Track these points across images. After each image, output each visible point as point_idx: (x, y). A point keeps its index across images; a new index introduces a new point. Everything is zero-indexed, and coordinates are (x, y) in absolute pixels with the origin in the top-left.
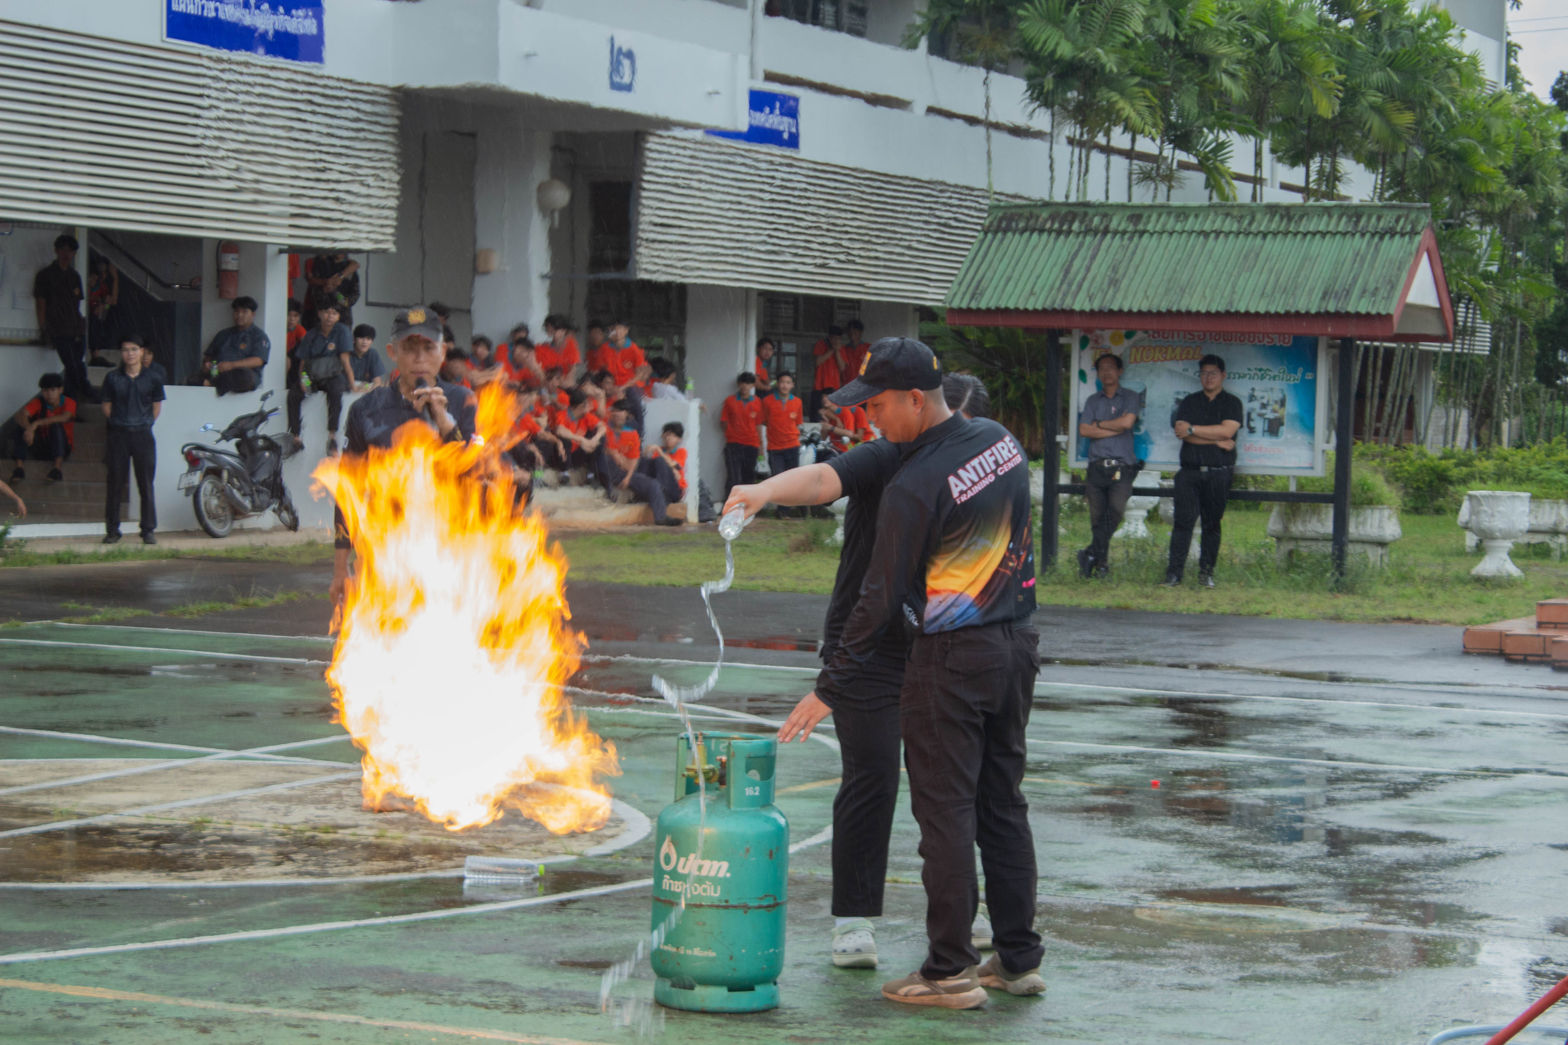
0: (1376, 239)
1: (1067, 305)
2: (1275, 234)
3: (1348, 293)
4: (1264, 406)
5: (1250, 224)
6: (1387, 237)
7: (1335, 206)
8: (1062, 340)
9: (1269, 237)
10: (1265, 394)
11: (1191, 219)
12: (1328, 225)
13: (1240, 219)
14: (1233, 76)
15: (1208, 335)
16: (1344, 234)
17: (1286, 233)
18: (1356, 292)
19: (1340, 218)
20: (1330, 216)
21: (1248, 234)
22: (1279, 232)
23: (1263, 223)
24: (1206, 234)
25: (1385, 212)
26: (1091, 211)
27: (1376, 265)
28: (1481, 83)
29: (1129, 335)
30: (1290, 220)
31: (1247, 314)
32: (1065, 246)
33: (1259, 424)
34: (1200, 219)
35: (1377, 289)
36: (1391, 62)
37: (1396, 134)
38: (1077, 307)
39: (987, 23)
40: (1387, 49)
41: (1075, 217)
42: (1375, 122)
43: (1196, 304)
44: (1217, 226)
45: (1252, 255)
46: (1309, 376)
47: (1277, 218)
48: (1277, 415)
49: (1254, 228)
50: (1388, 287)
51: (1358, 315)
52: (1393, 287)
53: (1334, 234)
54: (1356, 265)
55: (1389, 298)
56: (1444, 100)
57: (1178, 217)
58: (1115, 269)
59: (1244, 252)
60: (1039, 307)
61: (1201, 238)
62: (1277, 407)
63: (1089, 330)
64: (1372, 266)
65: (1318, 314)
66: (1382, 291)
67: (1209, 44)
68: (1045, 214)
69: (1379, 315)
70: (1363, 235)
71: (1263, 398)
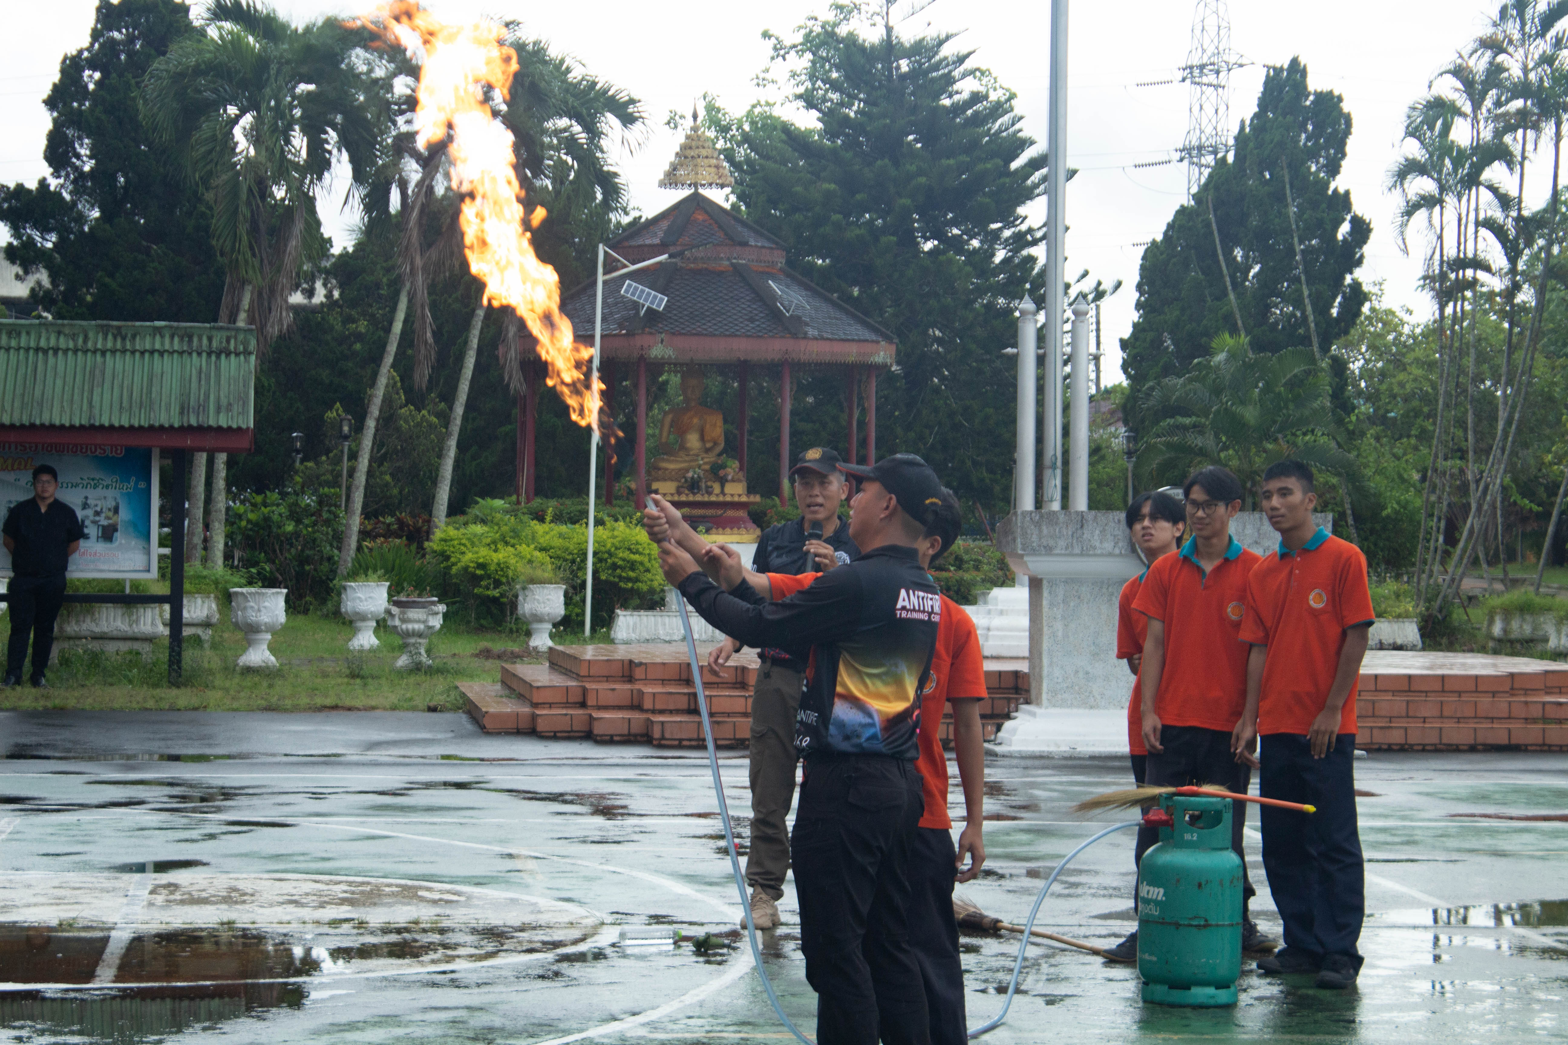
0: (213, 358)
2: (114, 352)
3: (202, 407)
4: (97, 513)
5: (85, 341)
6: (223, 356)
7: (166, 326)
9: (108, 355)
10: (99, 503)
11: (24, 337)
12: (162, 344)
15: (40, 446)
16: (181, 353)
17: (124, 351)
18: (212, 407)
19: (172, 337)
20: (162, 337)
21: (85, 352)
22: (116, 350)
24: (45, 352)
25: (214, 333)
27: (222, 382)
30: (124, 339)
31: (111, 427)
33: (92, 531)
34: (33, 337)
35: (230, 404)
44: (53, 343)
45: (97, 372)
46: (142, 485)
47: (110, 337)
48: (110, 522)
49: (90, 345)
50: (241, 403)
51: (220, 429)
52: (245, 403)
53: (171, 353)
54: (203, 382)
55: (244, 413)
57: (9, 334)
59: (88, 369)
61: (40, 355)
62: (111, 514)
64: (218, 382)
65: (182, 428)
66: (235, 406)
69: (239, 429)
70: (199, 354)
71: (96, 505)
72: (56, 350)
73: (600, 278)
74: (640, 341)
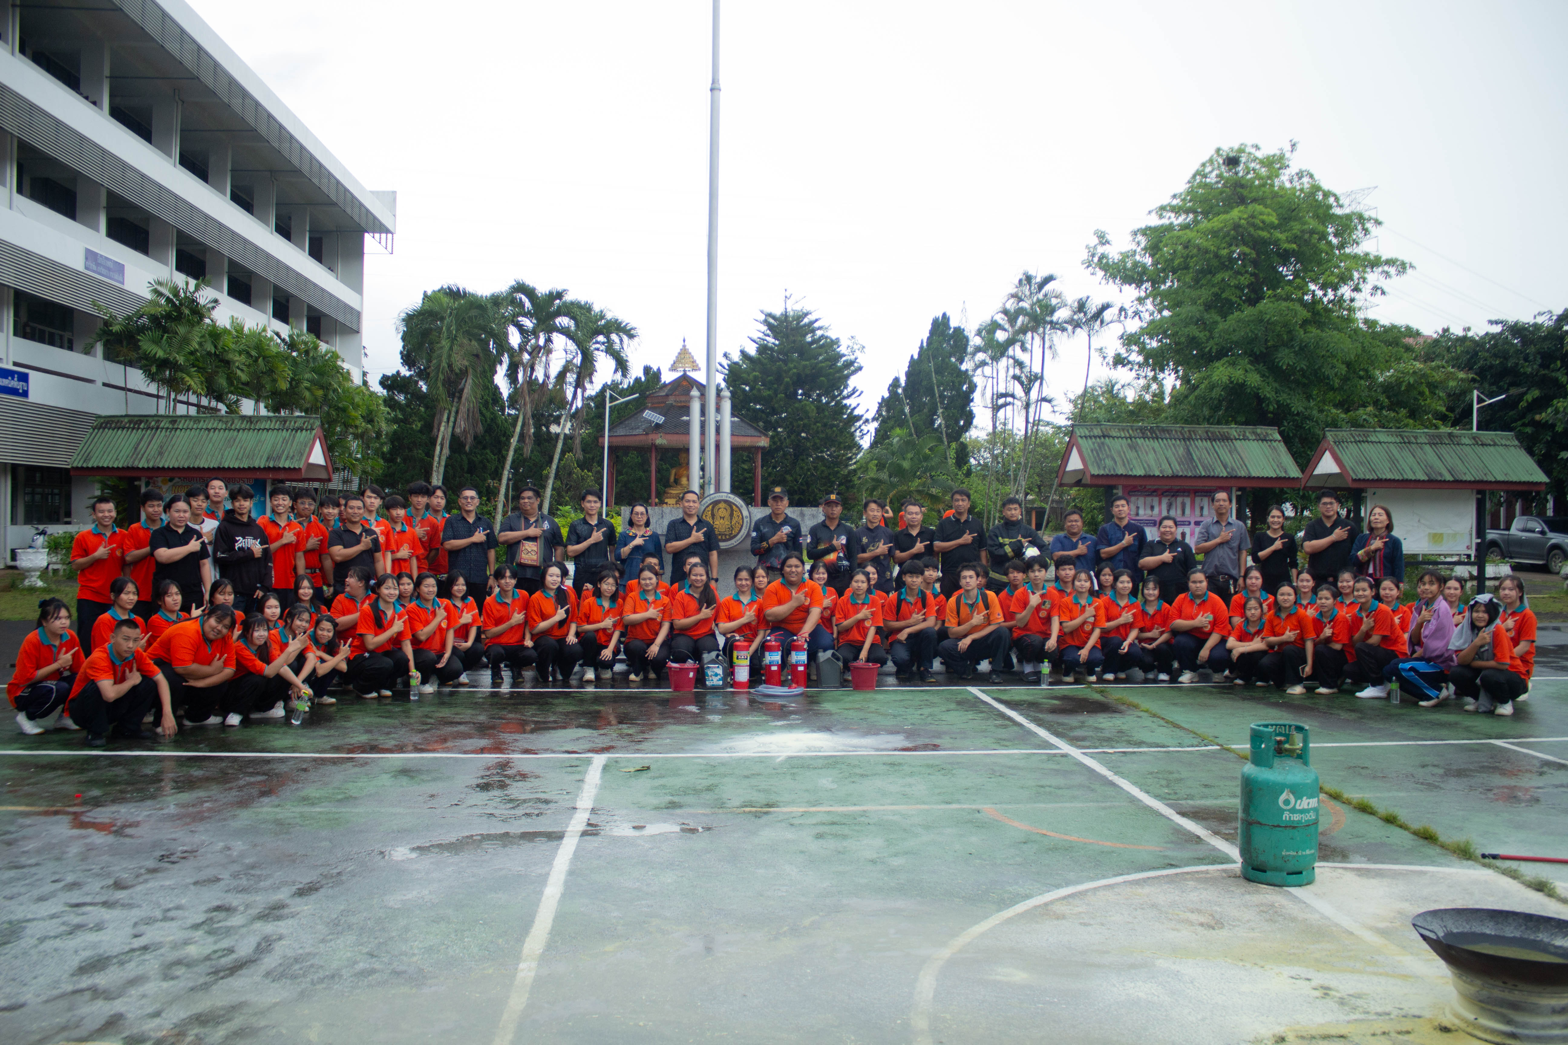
0: (294, 433)
1: (136, 464)
3: (280, 458)
5: (231, 425)
6: (299, 432)
7: (274, 417)
8: (136, 483)
9: (241, 431)
12: (270, 426)
13: (226, 423)
14: (242, 370)
16: (278, 430)
17: (249, 430)
18: (284, 457)
19: (276, 422)
20: (271, 422)
21: (230, 430)
22: (245, 429)
23: (238, 424)
24: (209, 430)
25: (298, 420)
26: (150, 419)
27: (294, 445)
28: (352, 381)
29: (171, 480)
30: (251, 423)
31: (229, 468)
32: (135, 436)
35: (294, 456)
36: (313, 370)
37: (316, 400)
38: (140, 466)
39: (125, 343)
40: (312, 365)
41: (141, 422)
42: (307, 394)
43: (203, 464)
44: (215, 426)
45: (232, 440)
47: (245, 422)
50: (300, 455)
51: (284, 468)
52: (302, 455)
53: (273, 430)
54: (284, 445)
55: (300, 460)
56: (336, 386)
57: (194, 422)
58: (162, 447)
59: (228, 439)
60: (120, 466)
63: (151, 478)
64: (291, 445)
65: (265, 469)
66: (296, 457)
67: (230, 356)
68: (126, 420)
69: (295, 469)
72: (215, 429)
73: (608, 405)
74: (651, 437)
